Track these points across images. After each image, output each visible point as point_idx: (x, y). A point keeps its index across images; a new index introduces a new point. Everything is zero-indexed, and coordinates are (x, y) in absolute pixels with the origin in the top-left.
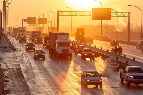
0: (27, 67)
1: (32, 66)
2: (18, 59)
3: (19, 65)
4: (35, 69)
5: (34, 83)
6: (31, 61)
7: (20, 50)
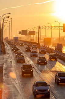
0: (8, 66)
1: (12, 65)
2: (5, 60)
3: (3, 64)
4: (13, 68)
5: (8, 77)
6: (12, 62)
7: (9, 54)
